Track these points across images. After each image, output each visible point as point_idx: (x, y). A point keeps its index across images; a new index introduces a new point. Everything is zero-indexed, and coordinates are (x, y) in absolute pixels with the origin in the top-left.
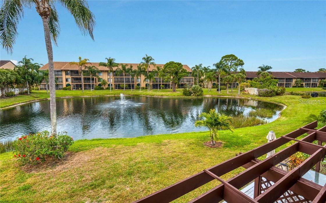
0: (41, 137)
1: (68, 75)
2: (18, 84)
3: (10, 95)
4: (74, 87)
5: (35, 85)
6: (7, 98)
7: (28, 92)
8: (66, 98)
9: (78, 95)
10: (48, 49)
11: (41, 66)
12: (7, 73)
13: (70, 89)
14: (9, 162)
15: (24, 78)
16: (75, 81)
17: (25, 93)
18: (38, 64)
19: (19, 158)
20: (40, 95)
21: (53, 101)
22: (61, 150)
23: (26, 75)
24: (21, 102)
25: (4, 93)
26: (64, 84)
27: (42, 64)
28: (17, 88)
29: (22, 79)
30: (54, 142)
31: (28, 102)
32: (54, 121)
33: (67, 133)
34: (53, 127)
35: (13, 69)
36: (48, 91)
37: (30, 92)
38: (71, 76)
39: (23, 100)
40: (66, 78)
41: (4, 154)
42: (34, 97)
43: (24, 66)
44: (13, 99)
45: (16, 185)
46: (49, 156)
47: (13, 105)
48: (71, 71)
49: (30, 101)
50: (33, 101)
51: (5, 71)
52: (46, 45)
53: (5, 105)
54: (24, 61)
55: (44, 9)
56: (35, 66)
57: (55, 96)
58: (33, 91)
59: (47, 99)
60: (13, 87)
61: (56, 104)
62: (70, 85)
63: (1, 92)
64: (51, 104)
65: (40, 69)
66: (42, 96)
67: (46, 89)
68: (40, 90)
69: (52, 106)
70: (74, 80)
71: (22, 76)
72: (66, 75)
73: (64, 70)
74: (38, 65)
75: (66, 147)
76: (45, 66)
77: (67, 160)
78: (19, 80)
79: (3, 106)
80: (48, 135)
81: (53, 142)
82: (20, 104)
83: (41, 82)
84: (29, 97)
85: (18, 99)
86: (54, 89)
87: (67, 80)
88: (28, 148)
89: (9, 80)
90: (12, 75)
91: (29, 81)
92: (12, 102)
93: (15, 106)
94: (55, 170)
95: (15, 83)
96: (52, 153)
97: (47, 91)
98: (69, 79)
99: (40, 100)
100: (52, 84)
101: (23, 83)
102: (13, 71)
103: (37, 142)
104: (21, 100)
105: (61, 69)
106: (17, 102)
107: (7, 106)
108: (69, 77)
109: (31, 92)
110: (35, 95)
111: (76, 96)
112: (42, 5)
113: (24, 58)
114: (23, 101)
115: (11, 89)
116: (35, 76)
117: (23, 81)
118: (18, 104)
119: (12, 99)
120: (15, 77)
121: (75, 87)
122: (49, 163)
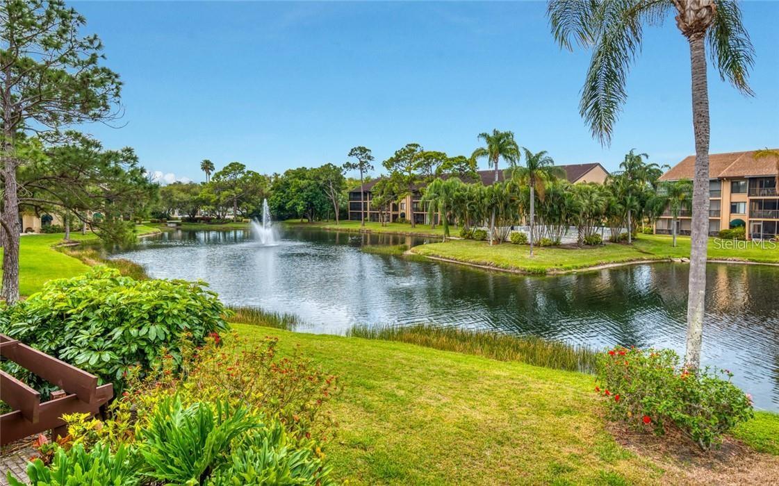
0: (659, 364)
1: (738, 192)
2: (609, 217)
3: (592, 243)
4: (756, 232)
5: (647, 220)
6: (586, 248)
7: (628, 236)
8: (726, 263)
9: (767, 259)
10: (697, 123)
11: (665, 170)
12: (592, 192)
13: (741, 237)
14: (585, 398)
15: (624, 203)
16: (761, 212)
17: (622, 240)
18: (657, 165)
19: (605, 398)
20: (656, 247)
21: (699, 270)
22: (712, 422)
23: (628, 196)
24: (612, 260)
25: (583, 236)
26: (725, 219)
27: (666, 166)
28: (608, 226)
29: (620, 206)
30: (692, 392)
31: (626, 262)
32: (697, 330)
33: (732, 375)
34: (691, 347)
35: (603, 181)
36: (676, 238)
37: (633, 239)
38: (749, 196)
39: (618, 257)
40: (732, 203)
41: (576, 374)
42: (641, 252)
43: (626, 174)
44: (598, 252)
45: (594, 461)
46: (675, 424)
47: (597, 265)
48: (753, 180)
49: (632, 260)
50: (637, 262)
51: (588, 188)
52: (694, 112)
53: (582, 264)
54: (628, 160)
55: (697, 13)
56: (651, 170)
57: (704, 258)
58: (639, 236)
59: (672, 261)
60: (599, 225)
61: (704, 281)
62: (744, 225)
63: (579, 233)
64: (691, 279)
65: (661, 179)
66: (661, 250)
67: (670, 232)
68: (656, 233)
69: (695, 284)
70: (760, 208)
71: (619, 199)
72: (732, 192)
73: (728, 179)
74: (657, 168)
75: (726, 419)
76: (674, 168)
77: (726, 463)
78: (613, 208)
79: (578, 265)
80: (676, 363)
81: (689, 390)
82: (611, 266)
83: (660, 213)
84: (630, 251)
85: (607, 252)
86: (705, 236)
87: (734, 208)
88: (626, 381)
89: (595, 207)
90: (600, 195)
91: (634, 210)
92: (595, 259)
93: (601, 267)
94: (689, 474)
95: (605, 214)
96: (683, 420)
97: (674, 238)
98: (742, 206)
99: (653, 260)
100: (700, 221)
101: (620, 216)
102: (604, 187)
103: (648, 375)
104: (612, 257)
105: (720, 175)
106: (604, 258)
107: (585, 267)
108: (743, 198)
109: (636, 237)
110: (643, 247)
111: (762, 259)
112: (692, 7)
113: (628, 153)
114: (616, 260)
115: (596, 228)
116: (648, 198)
117: (621, 210)
118: (606, 264)
119: (596, 252)
120: (606, 201)
121: (759, 231)
122: (672, 443)
